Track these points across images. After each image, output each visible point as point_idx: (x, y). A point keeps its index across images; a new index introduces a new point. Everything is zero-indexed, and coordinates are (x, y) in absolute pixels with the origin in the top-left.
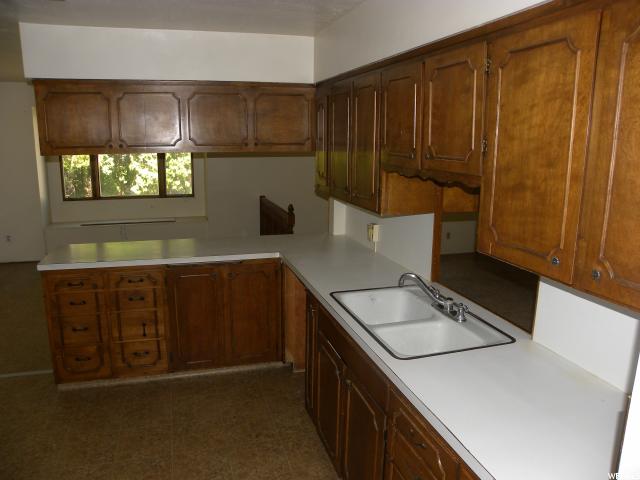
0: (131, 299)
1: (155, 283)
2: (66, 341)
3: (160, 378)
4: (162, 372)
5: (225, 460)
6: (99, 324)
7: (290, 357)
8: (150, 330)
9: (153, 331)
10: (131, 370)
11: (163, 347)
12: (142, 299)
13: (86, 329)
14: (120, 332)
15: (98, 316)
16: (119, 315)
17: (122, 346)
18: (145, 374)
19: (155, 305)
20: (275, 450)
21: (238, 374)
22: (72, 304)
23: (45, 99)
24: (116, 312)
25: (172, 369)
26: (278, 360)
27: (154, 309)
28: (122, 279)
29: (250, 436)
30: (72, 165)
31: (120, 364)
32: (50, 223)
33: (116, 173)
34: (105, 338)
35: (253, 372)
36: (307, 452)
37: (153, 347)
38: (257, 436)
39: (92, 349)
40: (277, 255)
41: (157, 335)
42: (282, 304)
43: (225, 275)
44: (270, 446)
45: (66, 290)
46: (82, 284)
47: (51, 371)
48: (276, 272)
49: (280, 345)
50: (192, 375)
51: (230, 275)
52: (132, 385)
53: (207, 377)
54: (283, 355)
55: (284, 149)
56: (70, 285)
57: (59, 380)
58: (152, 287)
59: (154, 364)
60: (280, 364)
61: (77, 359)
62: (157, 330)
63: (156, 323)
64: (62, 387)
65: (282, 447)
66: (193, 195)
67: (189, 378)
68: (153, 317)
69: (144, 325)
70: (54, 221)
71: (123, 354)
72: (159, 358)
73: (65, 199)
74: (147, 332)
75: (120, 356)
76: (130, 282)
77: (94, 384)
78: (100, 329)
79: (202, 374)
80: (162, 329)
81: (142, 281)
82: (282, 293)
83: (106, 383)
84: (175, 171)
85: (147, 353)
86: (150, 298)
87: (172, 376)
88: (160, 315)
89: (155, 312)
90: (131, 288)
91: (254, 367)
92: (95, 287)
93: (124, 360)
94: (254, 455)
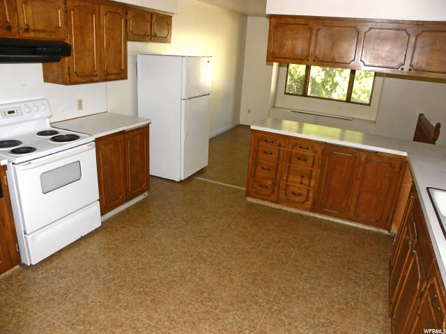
0: (299, 159)
1: (316, 152)
2: (257, 174)
3: (304, 213)
4: (306, 210)
5: (321, 273)
6: (277, 168)
7: (394, 230)
8: (305, 181)
9: (307, 182)
10: (289, 202)
11: (311, 195)
12: (305, 160)
13: (269, 170)
14: (288, 177)
15: (278, 164)
16: (289, 166)
17: (287, 186)
18: (296, 207)
19: (313, 167)
20: (356, 282)
21: (354, 228)
22: (265, 152)
23: (275, 27)
24: (288, 164)
25: (313, 210)
26: (385, 228)
27: (310, 168)
28: (296, 145)
29: (344, 267)
30: (298, 73)
31: (283, 196)
32: (274, 107)
33: (324, 83)
34: (278, 178)
35: (365, 230)
36: (376, 293)
37: (305, 193)
38: (348, 269)
39: (270, 182)
40: (405, 154)
41: (309, 186)
42: (400, 190)
43: (363, 159)
44: (353, 278)
45: (263, 143)
46: (273, 142)
47: (245, 189)
48: (401, 166)
49: (390, 218)
50: (325, 218)
51: (366, 159)
52: (287, 212)
53: (333, 223)
54: (390, 226)
55: (433, 75)
56: (266, 141)
57: (248, 195)
58: (313, 154)
59: (303, 203)
60: (386, 232)
61: (260, 186)
62: (310, 183)
63: (310, 178)
64: (249, 199)
65: (361, 282)
66: (369, 105)
67: (322, 220)
68: (309, 173)
69: (303, 177)
70: (277, 105)
71: (286, 191)
72: (307, 200)
73: (285, 93)
74: (303, 181)
75: (284, 192)
76: (301, 147)
77: (266, 203)
78: (277, 171)
79: (331, 220)
80: (313, 183)
81: (308, 149)
82: (402, 182)
83: (273, 205)
84: (364, 87)
85: (300, 195)
86: (310, 161)
87: (311, 214)
88: (314, 174)
89: (312, 171)
90: (300, 151)
91: (367, 228)
92: (280, 145)
93: (286, 195)
94: (341, 279)
